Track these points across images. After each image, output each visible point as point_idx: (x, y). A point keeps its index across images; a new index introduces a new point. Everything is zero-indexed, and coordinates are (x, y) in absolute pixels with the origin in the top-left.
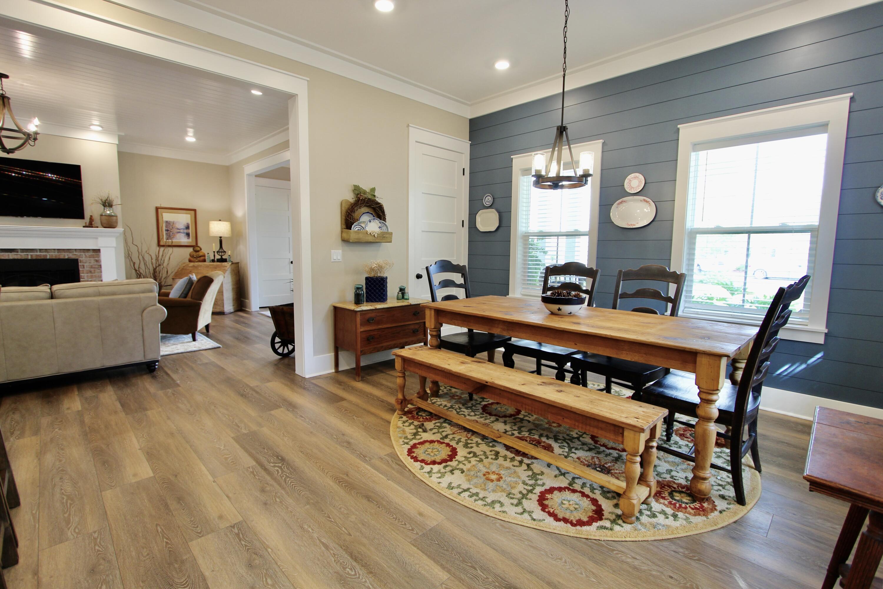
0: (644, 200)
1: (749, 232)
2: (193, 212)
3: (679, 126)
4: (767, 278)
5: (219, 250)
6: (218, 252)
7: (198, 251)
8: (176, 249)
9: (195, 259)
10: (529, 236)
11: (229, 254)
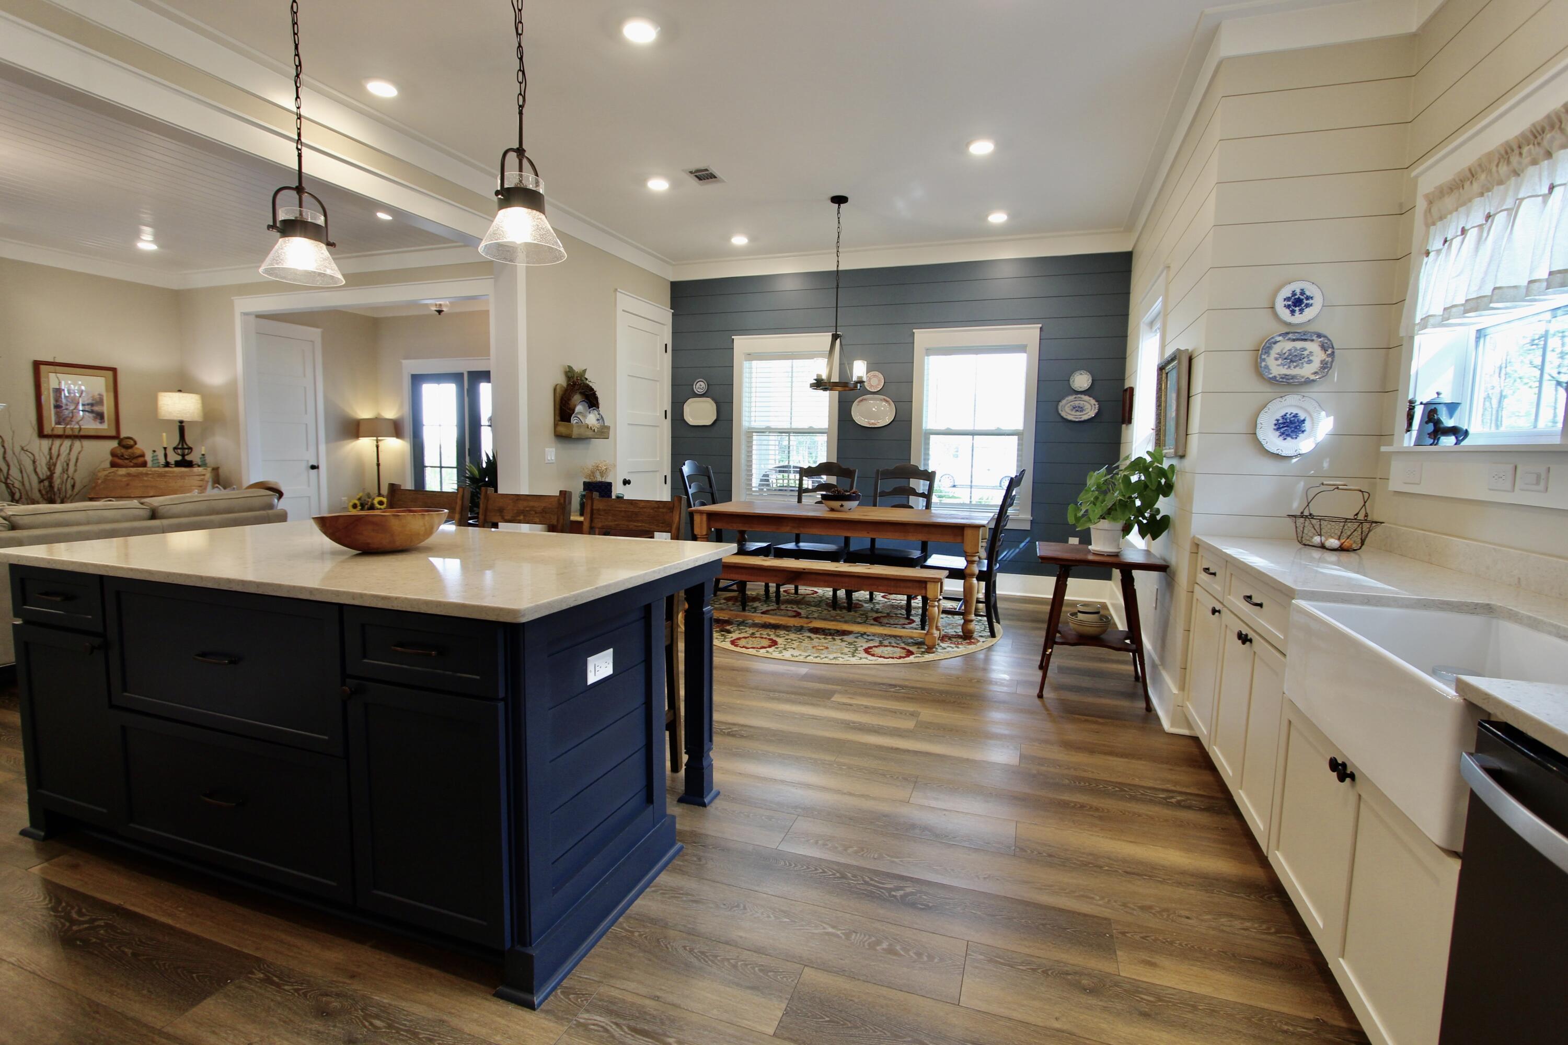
0: (884, 399)
1: (973, 434)
2: (110, 373)
3: (914, 330)
4: (954, 486)
5: (179, 444)
6: (175, 449)
7: (131, 447)
8: (87, 443)
9: (126, 461)
10: (753, 432)
11: (203, 453)
